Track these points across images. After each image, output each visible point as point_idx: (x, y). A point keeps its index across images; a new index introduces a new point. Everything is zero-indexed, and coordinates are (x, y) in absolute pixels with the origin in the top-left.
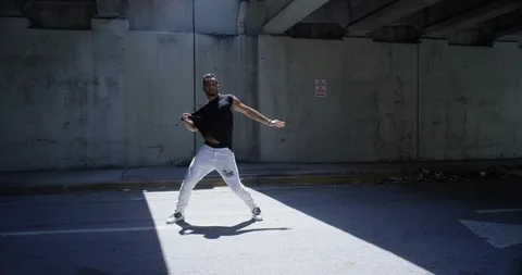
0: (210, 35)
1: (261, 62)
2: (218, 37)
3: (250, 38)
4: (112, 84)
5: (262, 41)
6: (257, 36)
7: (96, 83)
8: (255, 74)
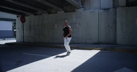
0: (103, 9)
1: (117, 15)
2: (105, 9)
3: (114, 9)
4: (79, 24)
5: (118, 9)
6: (116, 8)
7: (76, 24)
8: (116, 19)
